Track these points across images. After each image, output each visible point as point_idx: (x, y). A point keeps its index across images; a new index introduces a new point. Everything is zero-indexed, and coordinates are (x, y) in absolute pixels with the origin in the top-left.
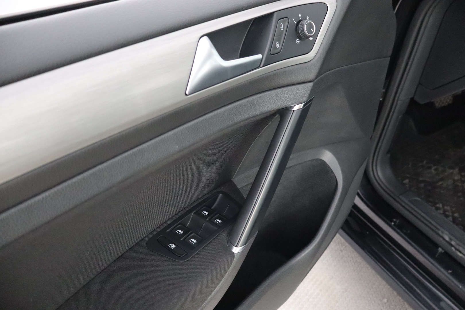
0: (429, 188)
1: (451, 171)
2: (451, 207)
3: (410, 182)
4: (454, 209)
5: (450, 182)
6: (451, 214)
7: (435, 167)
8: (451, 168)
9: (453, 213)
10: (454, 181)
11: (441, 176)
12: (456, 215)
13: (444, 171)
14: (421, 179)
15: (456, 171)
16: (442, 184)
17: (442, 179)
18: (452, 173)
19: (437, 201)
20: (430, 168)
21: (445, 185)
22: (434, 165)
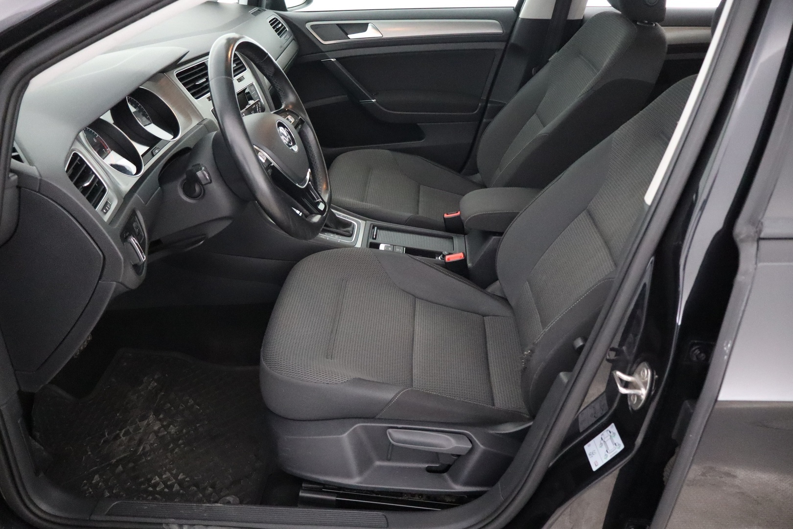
0: (131, 465)
1: (145, 422)
2: (170, 470)
3: (101, 476)
4: (174, 472)
5: (152, 438)
6: (174, 481)
7: (123, 431)
8: (144, 418)
9: (176, 476)
10: (156, 433)
11: (137, 438)
12: (181, 476)
13: (137, 429)
14: (114, 461)
15: (152, 417)
16: (144, 448)
17: (140, 442)
18: (148, 425)
19: (149, 476)
20: (117, 437)
21: (148, 448)
22: (121, 430)
